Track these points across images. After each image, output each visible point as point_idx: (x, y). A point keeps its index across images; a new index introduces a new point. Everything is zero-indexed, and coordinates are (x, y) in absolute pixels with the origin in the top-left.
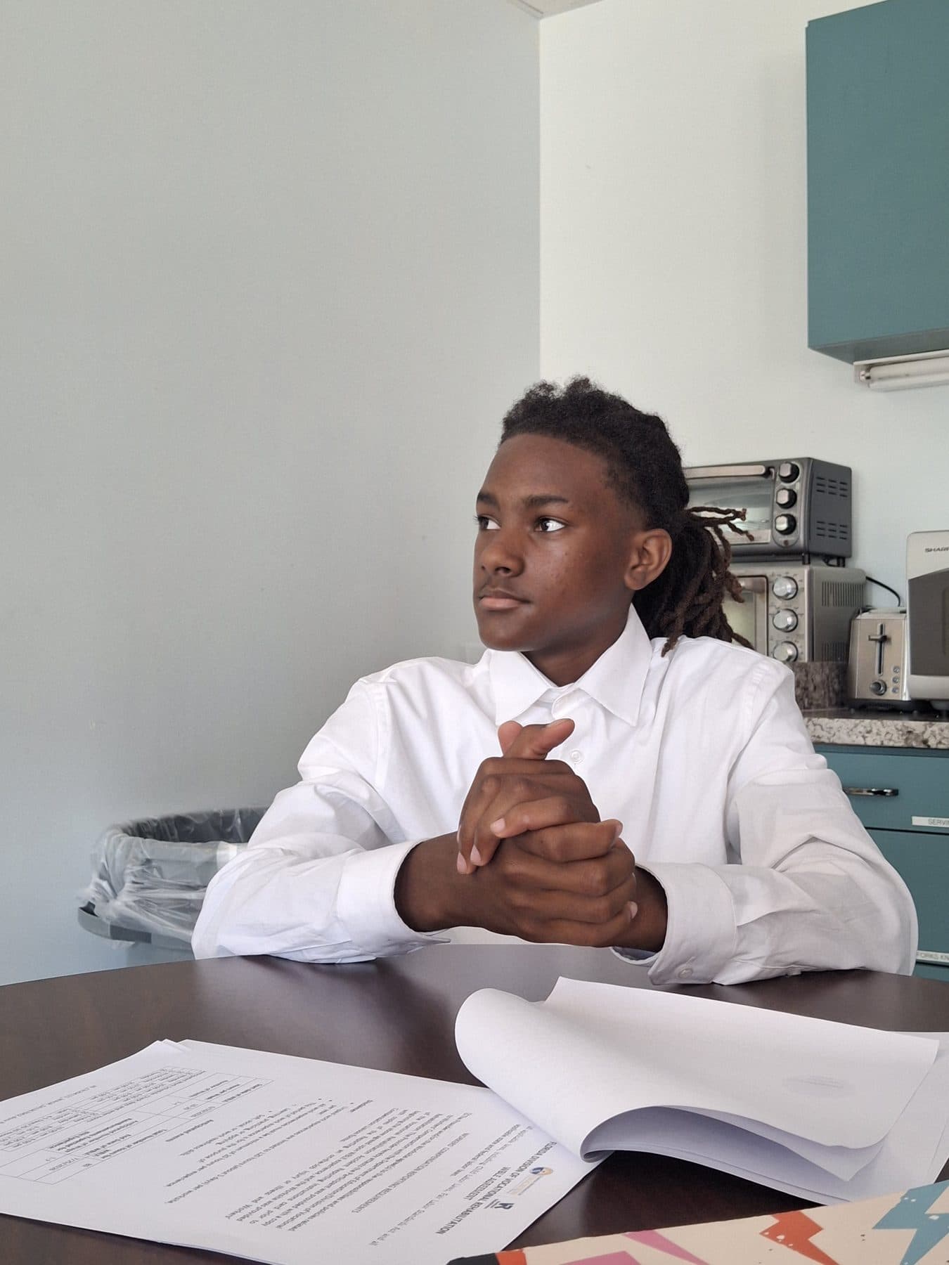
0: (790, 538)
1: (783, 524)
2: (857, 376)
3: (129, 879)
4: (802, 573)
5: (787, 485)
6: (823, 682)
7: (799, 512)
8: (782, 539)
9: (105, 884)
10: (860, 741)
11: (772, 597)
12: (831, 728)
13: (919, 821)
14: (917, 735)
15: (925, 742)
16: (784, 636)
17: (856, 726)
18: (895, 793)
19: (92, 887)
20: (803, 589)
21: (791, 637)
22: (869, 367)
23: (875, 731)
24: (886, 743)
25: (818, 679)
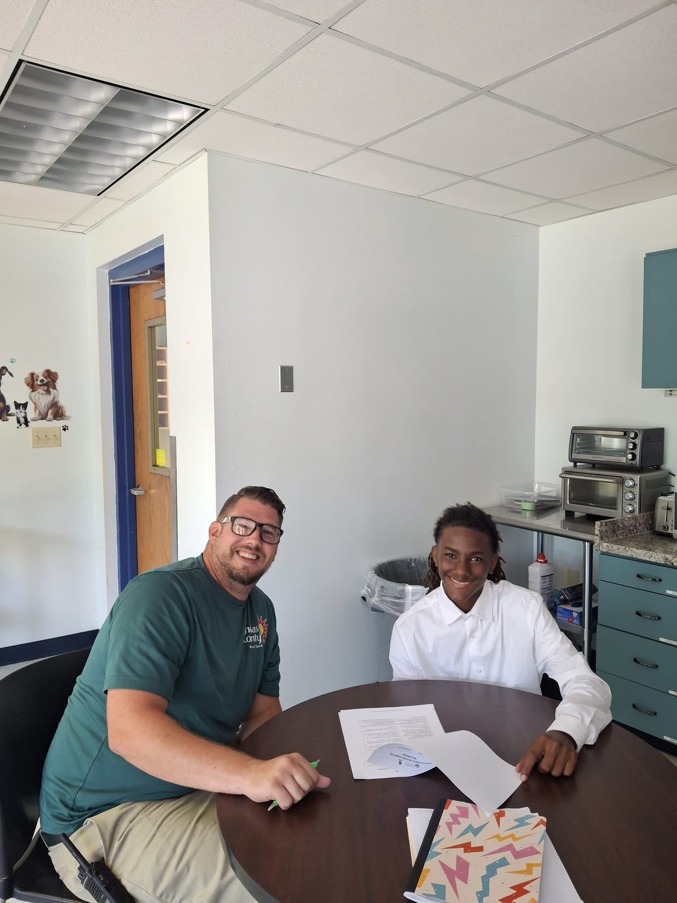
0: (633, 462)
1: (630, 456)
2: (665, 394)
3: (377, 592)
4: (637, 478)
5: (633, 441)
6: (644, 522)
7: (638, 452)
8: (630, 462)
9: (369, 590)
10: (648, 559)
11: (624, 487)
12: (637, 553)
13: (668, 592)
14: (669, 561)
15: (672, 563)
16: (629, 502)
17: (647, 553)
18: (660, 580)
19: (365, 590)
20: (637, 484)
21: (632, 502)
22: (671, 391)
23: (653, 556)
24: (657, 562)
25: (641, 521)
